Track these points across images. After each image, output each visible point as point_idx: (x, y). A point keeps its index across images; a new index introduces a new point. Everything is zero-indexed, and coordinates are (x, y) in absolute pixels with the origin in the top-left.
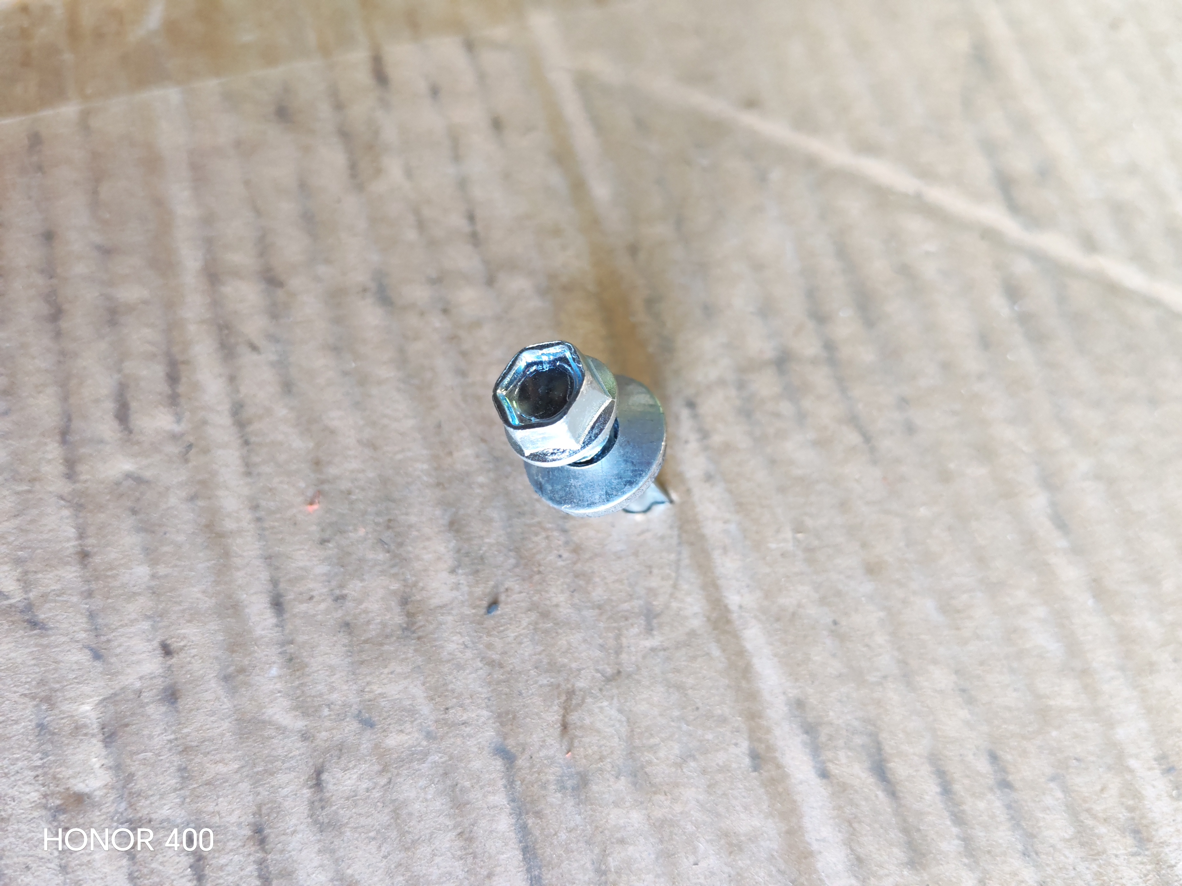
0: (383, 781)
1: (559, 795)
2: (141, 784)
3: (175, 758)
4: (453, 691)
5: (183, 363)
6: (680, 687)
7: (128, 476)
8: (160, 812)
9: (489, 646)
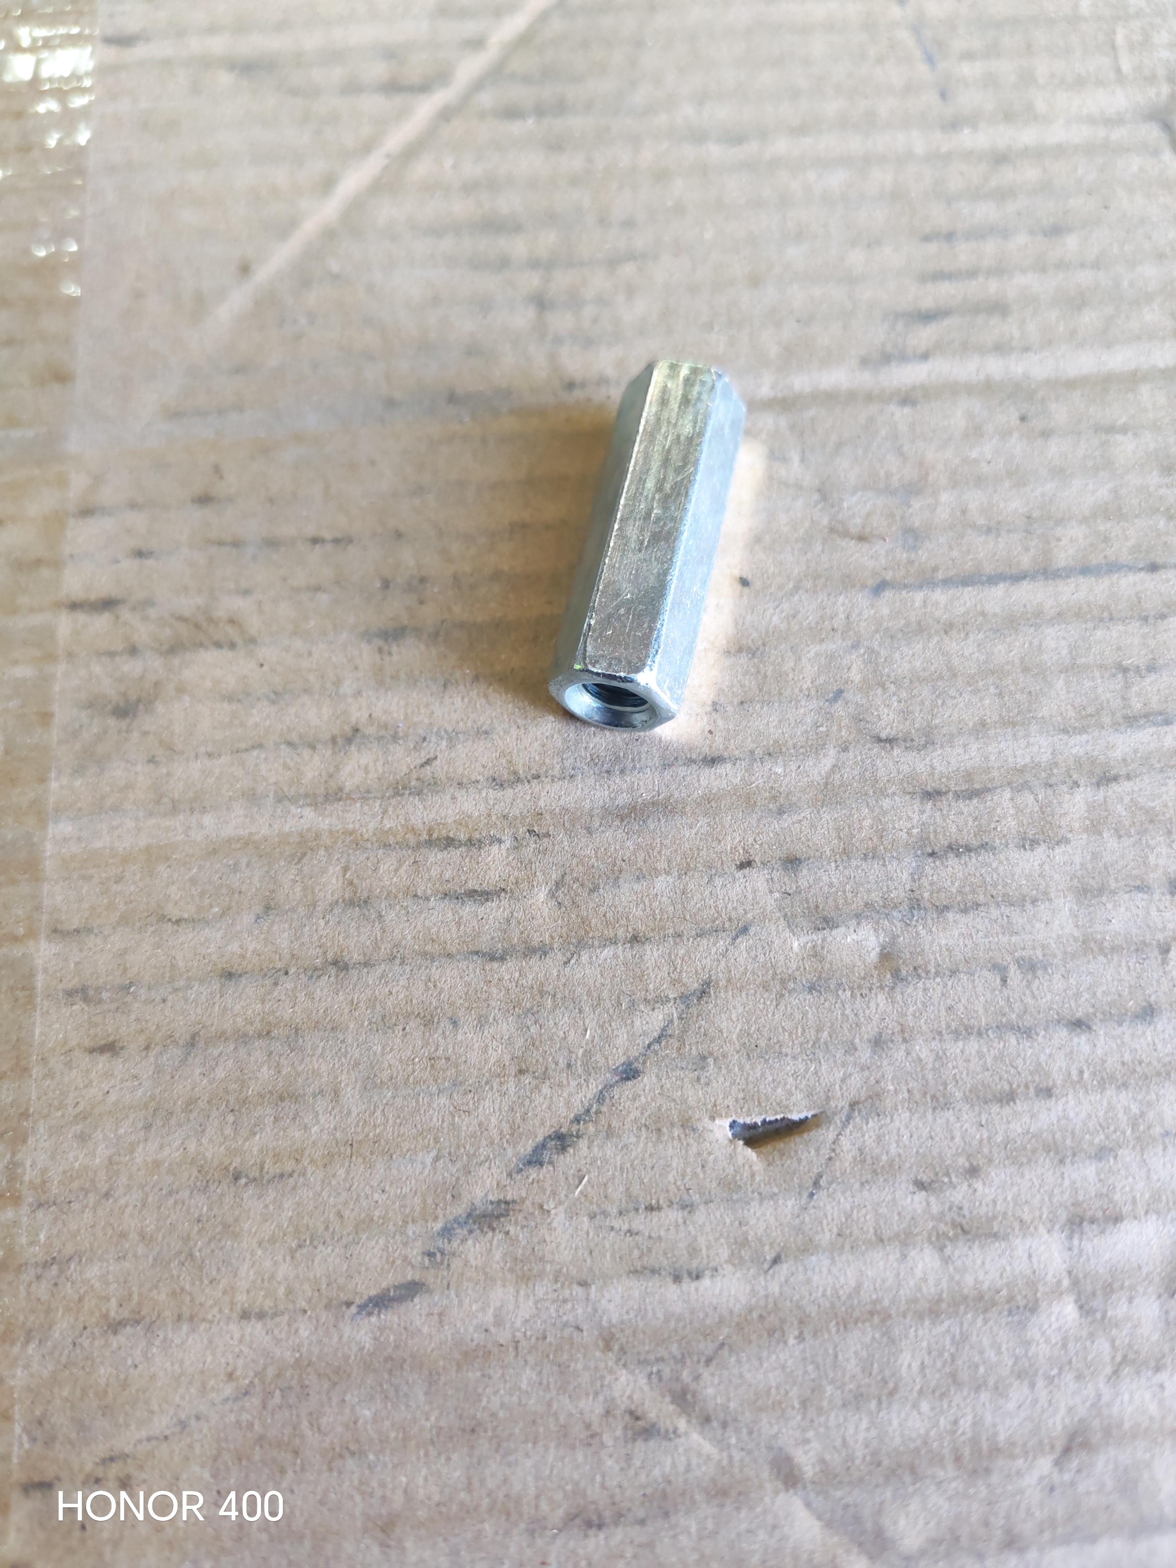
0: (893, 688)
1: (920, 552)
2: (875, 896)
3: (854, 863)
4: (817, 623)
5: (430, 833)
6: (839, 445)
7: (552, 895)
8: (904, 880)
9: (781, 587)
